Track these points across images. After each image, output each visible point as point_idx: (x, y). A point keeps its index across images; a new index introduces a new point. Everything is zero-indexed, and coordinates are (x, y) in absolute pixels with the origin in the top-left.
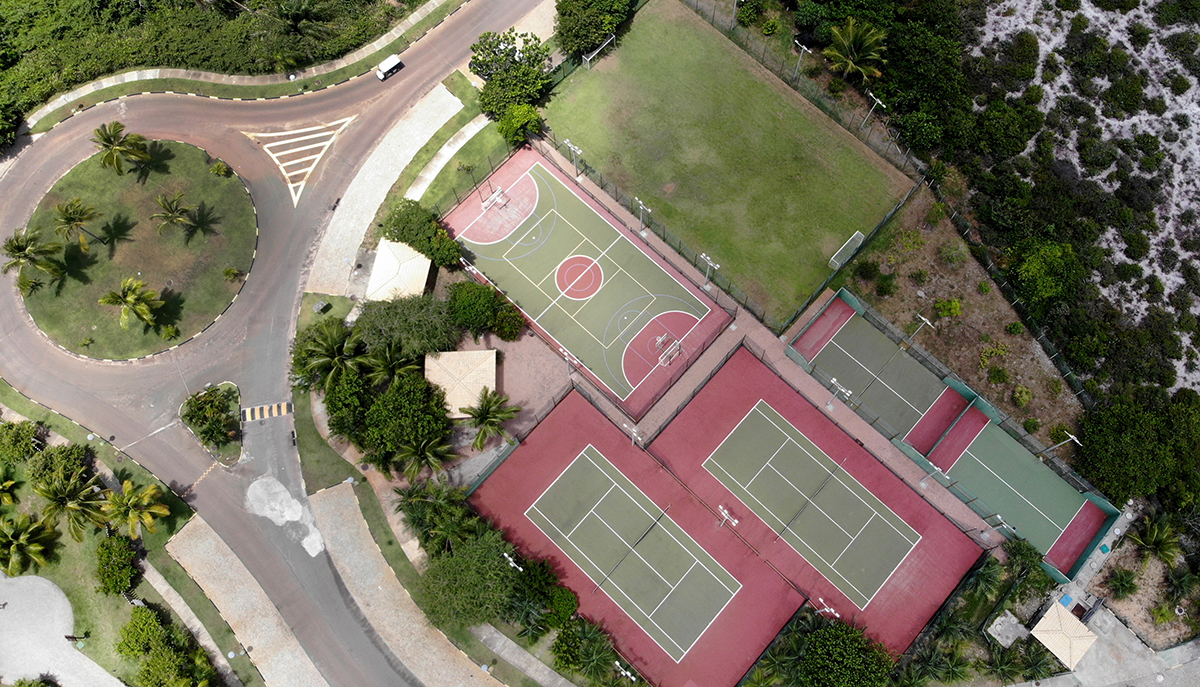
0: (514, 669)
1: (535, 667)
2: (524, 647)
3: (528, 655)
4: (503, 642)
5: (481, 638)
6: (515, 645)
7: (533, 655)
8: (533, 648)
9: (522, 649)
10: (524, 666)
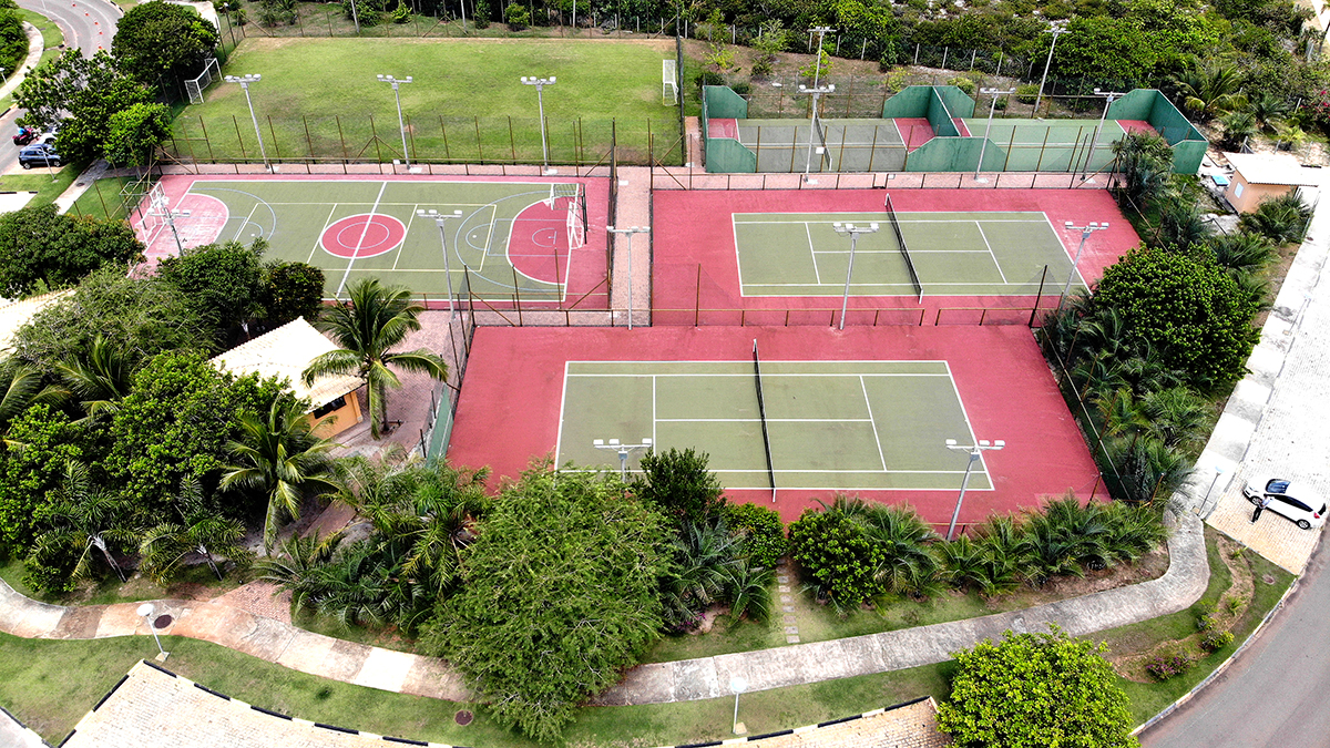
0: (780, 693)
1: (810, 661)
2: (758, 645)
3: (779, 652)
4: (712, 670)
5: (666, 697)
6: (739, 657)
7: (786, 644)
8: (774, 636)
9: (757, 653)
10: (790, 673)
